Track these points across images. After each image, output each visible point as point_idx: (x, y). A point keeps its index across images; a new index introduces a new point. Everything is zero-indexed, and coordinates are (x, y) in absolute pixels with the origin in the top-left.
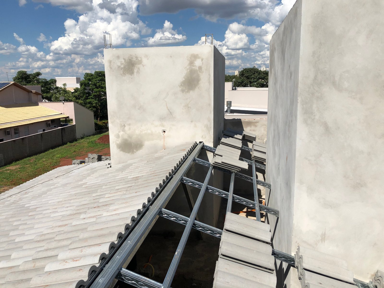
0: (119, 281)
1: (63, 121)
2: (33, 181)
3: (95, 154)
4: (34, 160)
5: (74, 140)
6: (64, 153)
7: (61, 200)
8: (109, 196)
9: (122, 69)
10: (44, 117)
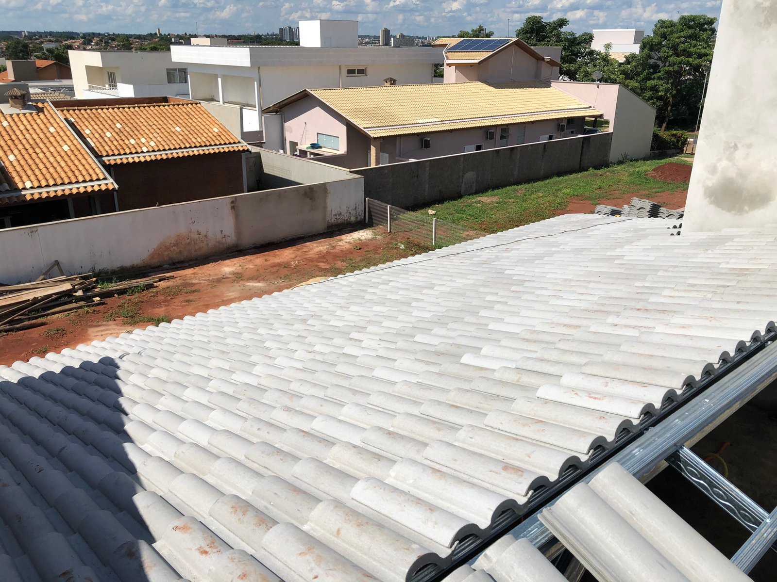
0: (669, 467)
1: (589, 123)
2: (519, 231)
3: (647, 201)
4: (524, 191)
5: (603, 164)
6: (578, 187)
7: (570, 277)
8: (672, 295)
9: (763, 11)
10: (556, 110)
